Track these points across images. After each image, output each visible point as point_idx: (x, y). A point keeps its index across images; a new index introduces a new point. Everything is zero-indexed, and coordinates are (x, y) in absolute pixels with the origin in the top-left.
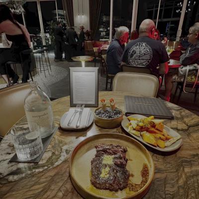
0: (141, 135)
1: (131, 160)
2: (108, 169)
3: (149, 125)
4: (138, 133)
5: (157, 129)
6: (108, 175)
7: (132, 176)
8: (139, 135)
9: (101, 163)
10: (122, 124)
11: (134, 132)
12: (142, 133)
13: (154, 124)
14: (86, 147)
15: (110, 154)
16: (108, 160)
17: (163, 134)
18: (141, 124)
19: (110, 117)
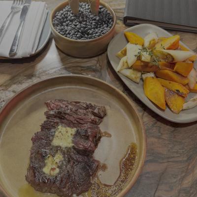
0: (142, 79)
1: (110, 136)
2: (59, 158)
3: (163, 61)
4: (136, 76)
5: (177, 73)
6: (57, 170)
7: (104, 167)
8: (138, 80)
9: (49, 144)
10: (109, 49)
11: (129, 73)
12: (144, 76)
13: (173, 59)
14: (28, 102)
15: (70, 124)
16: (64, 137)
17: (186, 81)
18: (146, 57)
19: (84, 33)
